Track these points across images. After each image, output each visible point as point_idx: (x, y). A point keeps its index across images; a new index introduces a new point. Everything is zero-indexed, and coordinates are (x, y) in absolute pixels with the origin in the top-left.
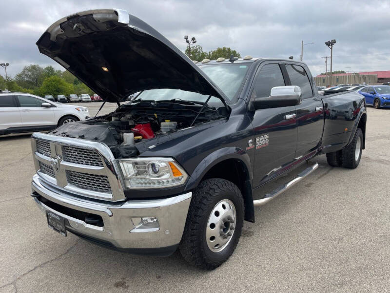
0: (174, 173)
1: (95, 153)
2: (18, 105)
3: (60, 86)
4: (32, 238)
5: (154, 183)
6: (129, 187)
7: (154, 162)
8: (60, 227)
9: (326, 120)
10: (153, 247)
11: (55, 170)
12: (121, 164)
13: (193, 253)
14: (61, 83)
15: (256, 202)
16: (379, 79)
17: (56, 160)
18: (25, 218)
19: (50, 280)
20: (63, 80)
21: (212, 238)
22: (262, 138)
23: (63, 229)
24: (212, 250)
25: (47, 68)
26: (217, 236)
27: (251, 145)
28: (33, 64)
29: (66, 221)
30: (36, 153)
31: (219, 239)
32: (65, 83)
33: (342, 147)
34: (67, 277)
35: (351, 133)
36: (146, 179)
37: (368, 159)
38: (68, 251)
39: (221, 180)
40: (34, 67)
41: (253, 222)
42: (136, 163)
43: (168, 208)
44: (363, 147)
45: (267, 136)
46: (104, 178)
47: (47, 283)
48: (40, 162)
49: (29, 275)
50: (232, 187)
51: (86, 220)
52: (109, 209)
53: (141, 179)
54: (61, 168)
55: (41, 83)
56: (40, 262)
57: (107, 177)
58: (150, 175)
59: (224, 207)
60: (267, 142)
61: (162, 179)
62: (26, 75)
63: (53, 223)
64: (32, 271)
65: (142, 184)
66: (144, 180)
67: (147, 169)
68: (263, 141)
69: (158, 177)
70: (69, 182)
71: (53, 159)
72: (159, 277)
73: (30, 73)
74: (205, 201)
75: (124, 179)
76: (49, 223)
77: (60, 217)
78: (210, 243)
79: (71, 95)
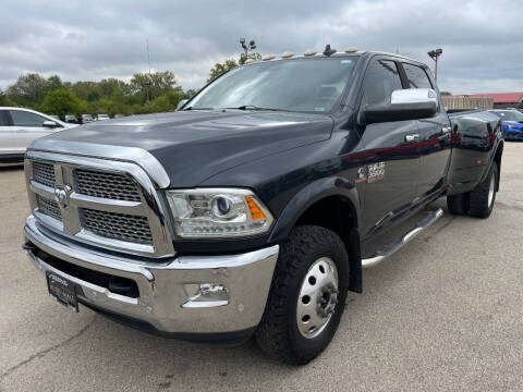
0: (252, 214)
1: (127, 180)
2: (10, 124)
3: (69, 103)
4: (28, 311)
5: (221, 230)
6: (182, 235)
7: (222, 196)
8: (68, 297)
9: (454, 150)
10: (216, 330)
11: (61, 207)
12: (169, 199)
13: (277, 344)
14: (70, 100)
15: (364, 262)
16: (495, 104)
17: (63, 192)
18: (17, 281)
19: (55, 378)
20: (72, 95)
21: (306, 318)
22: (375, 166)
23: (73, 300)
24: (305, 335)
25: (52, 79)
26: (313, 314)
27: (361, 176)
28: (31, 73)
29: (77, 289)
30: (33, 182)
31: (315, 319)
32: (76, 99)
33: (471, 186)
34: (81, 373)
35: (484, 168)
36: (207, 222)
37: (502, 206)
38: (82, 332)
39: (316, 228)
40: (32, 77)
41: (361, 292)
42: (191, 198)
43: (241, 269)
44: (496, 189)
45: (382, 164)
46: (141, 221)
47: (50, 382)
48: (37, 196)
49: (22, 369)
50: (333, 239)
51: (111, 287)
52: (149, 269)
53: (201, 222)
54: (71, 204)
55: (42, 98)
56: (39, 349)
57: (145, 219)
58: (214, 217)
59: (322, 269)
60: (382, 172)
61: (233, 224)
62: (23, 88)
63: (58, 290)
64: (26, 362)
65: (201, 231)
66: (205, 225)
67: (210, 207)
68: (377, 170)
69: (228, 219)
70: (84, 226)
71: (58, 191)
72: (224, 374)
73: (27, 85)
74: (295, 263)
75: (174, 222)
76: (50, 291)
77: (68, 281)
78: (302, 325)
79: (84, 116)
